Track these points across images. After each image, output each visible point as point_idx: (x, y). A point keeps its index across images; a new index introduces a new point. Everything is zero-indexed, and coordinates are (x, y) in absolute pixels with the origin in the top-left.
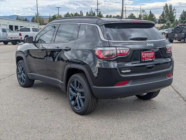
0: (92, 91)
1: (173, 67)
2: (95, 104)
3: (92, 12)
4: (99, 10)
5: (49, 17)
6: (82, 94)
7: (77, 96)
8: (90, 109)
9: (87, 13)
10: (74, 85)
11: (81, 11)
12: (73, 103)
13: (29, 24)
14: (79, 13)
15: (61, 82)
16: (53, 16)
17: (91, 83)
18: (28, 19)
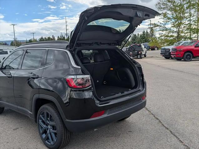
0: (65, 125)
1: (146, 89)
2: (69, 137)
3: (62, 36)
4: (68, 35)
5: (26, 41)
6: (54, 127)
7: (48, 129)
8: (64, 143)
9: (58, 37)
10: (44, 116)
11: (53, 36)
12: (44, 136)
13: (8, 47)
14: (52, 37)
15: (30, 112)
16: (29, 40)
17: (63, 116)
18: (7, 43)
